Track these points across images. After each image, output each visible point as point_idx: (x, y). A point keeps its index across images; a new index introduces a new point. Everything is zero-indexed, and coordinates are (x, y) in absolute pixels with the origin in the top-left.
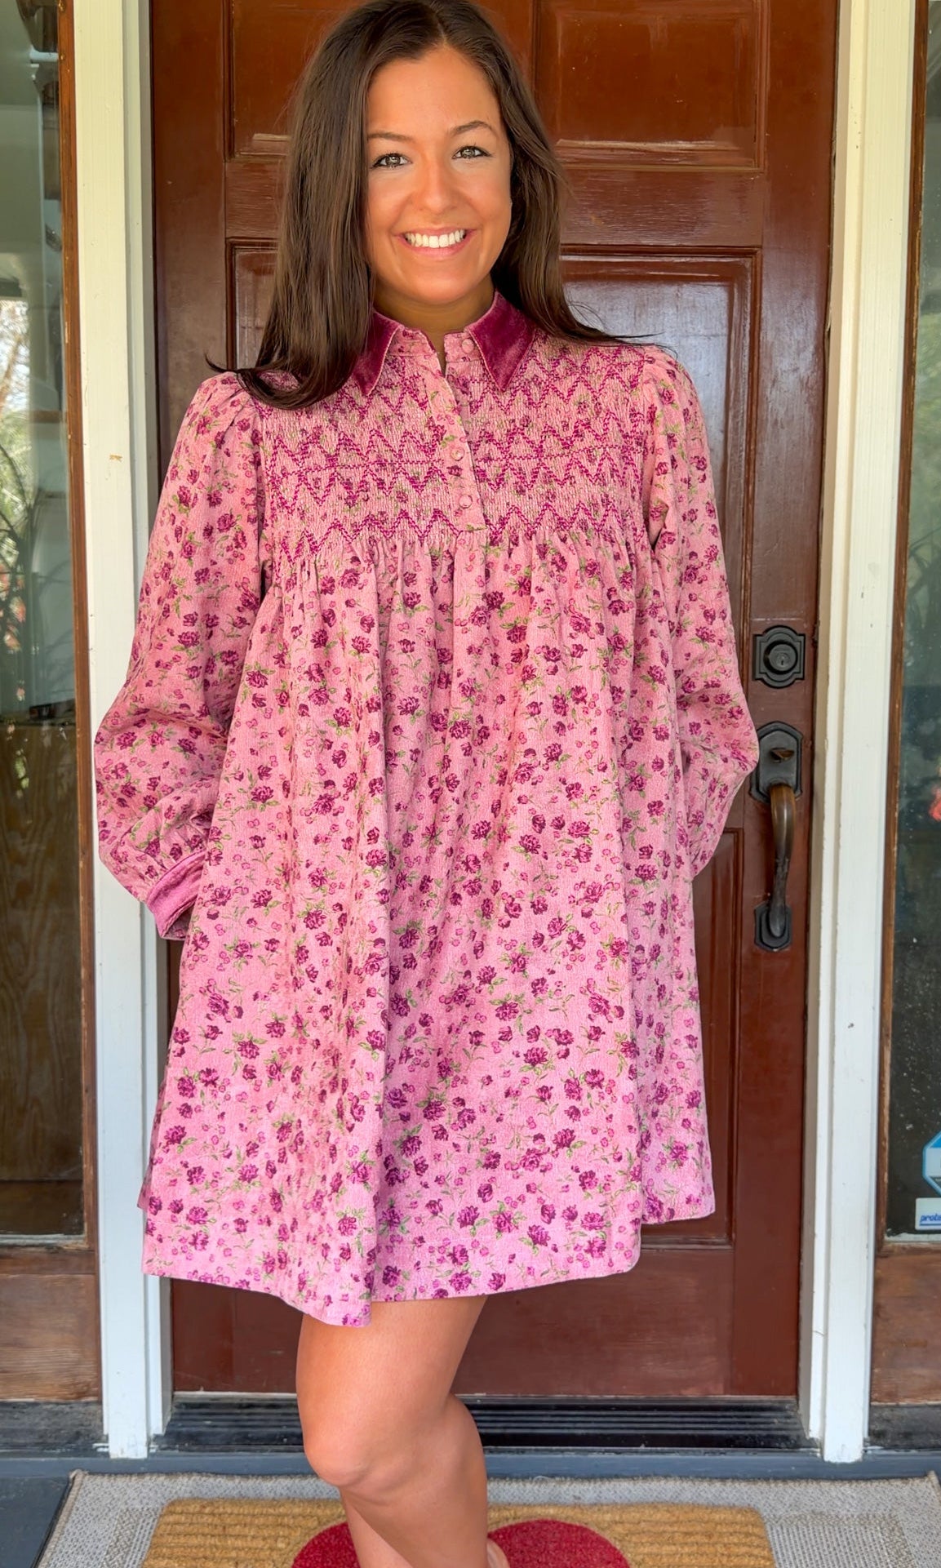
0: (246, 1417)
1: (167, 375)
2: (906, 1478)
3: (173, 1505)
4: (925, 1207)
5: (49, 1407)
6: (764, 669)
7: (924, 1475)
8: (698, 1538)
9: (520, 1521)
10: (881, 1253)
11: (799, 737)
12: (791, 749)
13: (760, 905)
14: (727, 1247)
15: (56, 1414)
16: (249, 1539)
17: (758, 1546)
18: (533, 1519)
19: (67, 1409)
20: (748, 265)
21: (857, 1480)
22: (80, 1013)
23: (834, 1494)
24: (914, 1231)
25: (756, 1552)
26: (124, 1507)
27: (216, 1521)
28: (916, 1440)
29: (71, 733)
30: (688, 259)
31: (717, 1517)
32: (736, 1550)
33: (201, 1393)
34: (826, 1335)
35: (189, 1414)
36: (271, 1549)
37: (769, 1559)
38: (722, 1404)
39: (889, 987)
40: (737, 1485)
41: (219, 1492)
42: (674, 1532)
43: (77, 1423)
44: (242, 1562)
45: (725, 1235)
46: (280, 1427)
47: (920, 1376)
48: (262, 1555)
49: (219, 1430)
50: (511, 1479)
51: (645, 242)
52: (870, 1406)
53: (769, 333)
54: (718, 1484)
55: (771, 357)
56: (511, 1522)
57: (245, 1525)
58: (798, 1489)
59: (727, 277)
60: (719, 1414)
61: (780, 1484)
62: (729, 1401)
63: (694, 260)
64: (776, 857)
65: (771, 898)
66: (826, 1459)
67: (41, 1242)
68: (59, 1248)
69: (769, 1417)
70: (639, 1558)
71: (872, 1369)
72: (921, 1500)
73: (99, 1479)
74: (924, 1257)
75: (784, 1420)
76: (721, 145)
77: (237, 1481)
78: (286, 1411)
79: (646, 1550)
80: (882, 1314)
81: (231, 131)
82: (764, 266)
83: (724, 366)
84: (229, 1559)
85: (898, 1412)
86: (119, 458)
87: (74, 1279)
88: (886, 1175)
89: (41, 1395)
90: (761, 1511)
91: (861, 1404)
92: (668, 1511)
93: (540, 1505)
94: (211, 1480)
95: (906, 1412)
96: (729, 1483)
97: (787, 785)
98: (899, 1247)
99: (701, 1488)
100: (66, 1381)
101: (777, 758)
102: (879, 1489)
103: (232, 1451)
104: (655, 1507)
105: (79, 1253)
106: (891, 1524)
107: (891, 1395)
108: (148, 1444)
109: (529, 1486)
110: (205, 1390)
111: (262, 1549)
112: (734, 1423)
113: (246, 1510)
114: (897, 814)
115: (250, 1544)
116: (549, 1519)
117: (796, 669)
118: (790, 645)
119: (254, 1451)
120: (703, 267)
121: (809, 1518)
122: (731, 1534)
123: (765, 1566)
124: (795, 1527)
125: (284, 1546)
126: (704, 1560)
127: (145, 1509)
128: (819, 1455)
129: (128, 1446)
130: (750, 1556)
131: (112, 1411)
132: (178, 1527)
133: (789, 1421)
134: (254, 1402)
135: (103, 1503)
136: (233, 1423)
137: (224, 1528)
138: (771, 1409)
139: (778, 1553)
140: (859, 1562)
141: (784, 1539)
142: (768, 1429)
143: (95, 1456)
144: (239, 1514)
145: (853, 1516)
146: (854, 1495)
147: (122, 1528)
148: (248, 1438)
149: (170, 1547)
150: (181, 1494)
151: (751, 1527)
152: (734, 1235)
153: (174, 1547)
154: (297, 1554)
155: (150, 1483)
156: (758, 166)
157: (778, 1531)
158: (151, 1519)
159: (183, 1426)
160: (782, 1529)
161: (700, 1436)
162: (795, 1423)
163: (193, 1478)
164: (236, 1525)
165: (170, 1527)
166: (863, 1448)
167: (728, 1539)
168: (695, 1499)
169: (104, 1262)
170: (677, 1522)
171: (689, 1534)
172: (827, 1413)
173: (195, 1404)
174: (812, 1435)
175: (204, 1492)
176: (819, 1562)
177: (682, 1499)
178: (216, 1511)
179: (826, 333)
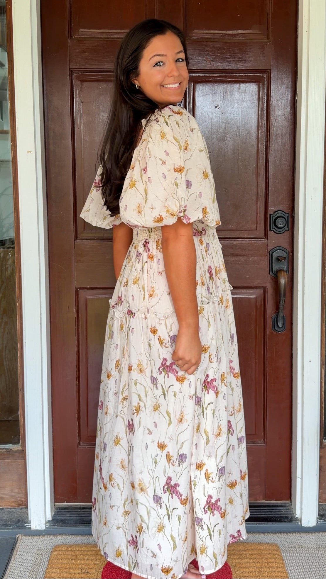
0: (82, 513)
1: (48, 120)
3: (56, 547)
5: (8, 510)
6: (274, 226)
8: (256, 556)
10: (322, 446)
11: (287, 252)
12: (285, 257)
13: (274, 316)
14: (264, 444)
15: (10, 513)
16: (86, 560)
17: (278, 559)
19: (14, 511)
20: (265, 76)
21: (314, 532)
22: (18, 361)
23: (306, 538)
25: (278, 561)
26: (37, 548)
27: (73, 553)
29: (13, 255)
30: (242, 75)
31: (262, 548)
32: (269, 560)
33: (65, 504)
34: (302, 478)
35: (61, 512)
36: (95, 564)
37: (283, 564)
38: (263, 504)
39: (323, 346)
40: (269, 535)
41: (73, 541)
42: (246, 554)
43: (18, 516)
44: (83, 569)
45: (263, 440)
48: (91, 567)
49: (72, 518)
51: (227, 68)
52: (319, 504)
53: (274, 101)
54: (262, 535)
55: (274, 110)
57: (84, 555)
58: (292, 536)
59: (257, 81)
60: (261, 508)
61: (286, 535)
62: (265, 504)
63: (245, 75)
64: (280, 298)
65: (278, 313)
66: (303, 525)
67: (4, 447)
68: (10, 450)
69: (281, 509)
71: (319, 490)
73: (28, 538)
75: (286, 510)
76: (255, 32)
77: (80, 537)
79: (236, 561)
80: (322, 470)
81: (71, 28)
82: (271, 77)
83: (257, 114)
84: (79, 568)
86: (31, 152)
87: (16, 461)
88: (323, 417)
89: (4, 506)
90: (279, 545)
91: (316, 505)
92: (244, 546)
94: (70, 537)
96: (266, 535)
97: (284, 271)
99: (256, 536)
100: (14, 500)
101: (279, 260)
102: (323, 535)
103: (78, 526)
104: (239, 544)
105: (18, 452)
108: (46, 524)
110: (67, 503)
111: (90, 564)
112: (267, 512)
113: (85, 549)
114: (325, 281)
115: (86, 562)
117: (286, 227)
118: (284, 218)
119: (86, 526)
120: (248, 77)
121: (297, 547)
122: (268, 554)
123: (281, 567)
124: (292, 551)
125: (99, 562)
126: (258, 565)
127: (46, 549)
128: (300, 524)
129: (38, 525)
130: (276, 563)
131: (32, 512)
132: (58, 556)
133: (288, 511)
134: (85, 507)
135: (30, 547)
136: (77, 515)
137: (76, 556)
138: (281, 506)
139: (286, 561)
140: (317, 564)
141: (288, 556)
142: (280, 514)
143: (25, 529)
144: (82, 551)
145: (313, 546)
146: (313, 538)
147: (37, 557)
148: (83, 521)
149: (56, 564)
150: (59, 543)
151: (275, 551)
152: (266, 440)
153: (57, 564)
154: (104, 566)
155: (47, 538)
156: (269, 39)
157: (285, 553)
158: (48, 553)
159: (59, 517)
160: (287, 552)
161: (254, 517)
162: (291, 512)
163: (63, 536)
164: (80, 555)
165: (55, 556)
166: (316, 521)
167: (267, 556)
168: (253, 541)
169: (28, 455)
170: (247, 550)
171: (252, 555)
172: (303, 508)
173: (63, 508)
174: (297, 516)
175: (68, 542)
176: (302, 565)
177: (249, 541)
178: (73, 549)
179: (296, 101)
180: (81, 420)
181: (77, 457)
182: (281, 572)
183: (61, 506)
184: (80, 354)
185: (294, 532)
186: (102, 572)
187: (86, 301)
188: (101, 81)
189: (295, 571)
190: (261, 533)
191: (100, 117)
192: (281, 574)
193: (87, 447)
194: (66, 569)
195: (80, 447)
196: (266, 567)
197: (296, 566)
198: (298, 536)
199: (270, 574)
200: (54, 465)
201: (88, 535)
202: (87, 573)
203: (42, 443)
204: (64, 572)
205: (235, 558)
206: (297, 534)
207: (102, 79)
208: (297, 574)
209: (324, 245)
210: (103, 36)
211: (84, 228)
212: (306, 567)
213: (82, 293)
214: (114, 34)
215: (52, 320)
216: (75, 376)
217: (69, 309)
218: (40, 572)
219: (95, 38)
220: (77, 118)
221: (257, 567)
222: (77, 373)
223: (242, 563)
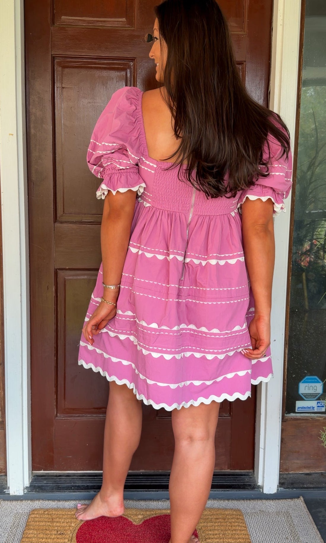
0: (59, 480)
1: (29, 104)
2: (292, 499)
3: (33, 511)
4: (299, 404)
7: (298, 497)
8: (220, 520)
9: (158, 515)
10: (284, 420)
14: (230, 418)
16: (61, 523)
17: (241, 523)
18: (162, 514)
20: (240, 68)
21: (275, 499)
23: (267, 504)
24: (295, 412)
25: (241, 525)
26: (16, 512)
28: (295, 486)
31: (227, 513)
32: (233, 524)
33: (42, 471)
35: (38, 479)
36: (70, 526)
37: (245, 527)
38: (227, 473)
39: (288, 327)
40: (233, 501)
41: (50, 506)
42: (212, 518)
44: (60, 531)
45: (229, 413)
46: (71, 483)
47: (297, 463)
48: (66, 528)
49: (49, 484)
50: (154, 500)
52: (280, 474)
54: (227, 501)
56: (154, 516)
57: (60, 518)
58: (254, 503)
60: (226, 477)
61: (249, 501)
62: (229, 472)
66: (264, 492)
69: (244, 478)
70: (200, 527)
71: (280, 461)
72: (298, 506)
73: (6, 502)
74: (299, 422)
75: (249, 479)
76: (231, 24)
77: (56, 502)
78: (73, 477)
79: (202, 525)
80: (284, 442)
81: (53, 15)
82: (246, 68)
84: (54, 530)
85: (289, 476)
86: (12, 135)
88: (286, 393)
90: (242, 510)
91: (277, 473)
92: (210, 511)
93: (164, 509)
94: (47, 502)
95: (292, 476)
96: (230, 501)
98: (290, 418)
99: (221, 503)
102: (283, 502)
103: (54, 492)
106: (287, 514)
107: (287, 470)
108: (24, 490)
109: (160, 503)
110: (44, 470)
111: (66, 526)
112: (232, 480)
113: (60, 513)
114: (291, 266)
115: (62, 525)
116: (168, 514)
119: (62, 492)
121: (258, 513)
122: (232, 519)
123: (244, 530)
124: (254, 516)
125: (74, 525)
126: (222, 528)
127: (24, 513)
128: (261, 491)
129: (17, 491)
130: (239, 526)
131: (10, 478)
132: (36, 519)
133: (251, 479)
134: (61, 474)
135: (8, 511)
136: (54, 482)
137: (52, 519)
138: (244, 475)
139: (248, 525)
140: (277, 528)
141: (250, 520)
142: (244, 482)
143: (5, 494)
144: (58, 514)
145: (274, 512)
146: (274, 504)
147: (15, 519)
148: (59, 487)
149: (33, 526)
150: (36, 507)
151: (239, 516)
152: (231, 414)
153: (35, 526)
154: (79, 528)
155: (25, 503)
156: (245, 32)
157: (248, 518)
158: (26, 516)
159: (36, 483)
160: (249, 516)
161: (220, 485)
162: (253, 480)
163: (40, 501)
164: (56, 518)
165: (33, 519)
166: (277, 488)
167: (231, 520)
168: (219, 506)
169: (8, 426)
170: (213, 515)
171: (217, 519)
172: (265, 476)
173: (40, 475)
174: (259, 484)
175: (44, 506)
176: (263, 528)
177: (214, 507)
178: (49, 513)
179: (269, 93)
180: (59, 393)
181: (54, 428)
182: (244, 535)
183: (39, 474)
184: (58, 331)
185: (256, 499)
186: (76, 533)
187: (65, 282)
188: (82, 68)
189: (256, 534)
190: (226, 499)
191: (80, 103)
192: (244, 536)
193: (63, 418)
194: (42, 530)
195: (57, 418)
196: (229, 530)
197: (257, 529)
198: (259, 502)
199: (233, 536)
200: (32, 435)
201: (64, 500)
202: (63, 534)
203: (21, 414)
204: (41, 533)
205: (201, 521)
206: (259, 501)
207: (83, 65)
208: (258, 536)
209: (292, 232)
210: (84, 24)
211: (64, 211)
212: (266, 530)
213: (61, 273)
214: (95, 22)
215: (31, 299)
216: (54, 352)
217: (48, 289)
218: (18, 533)
219: (77, 25)
220: (58, 104)
221: (222, 530)
222: (56, 349)
223: (208, 526)
